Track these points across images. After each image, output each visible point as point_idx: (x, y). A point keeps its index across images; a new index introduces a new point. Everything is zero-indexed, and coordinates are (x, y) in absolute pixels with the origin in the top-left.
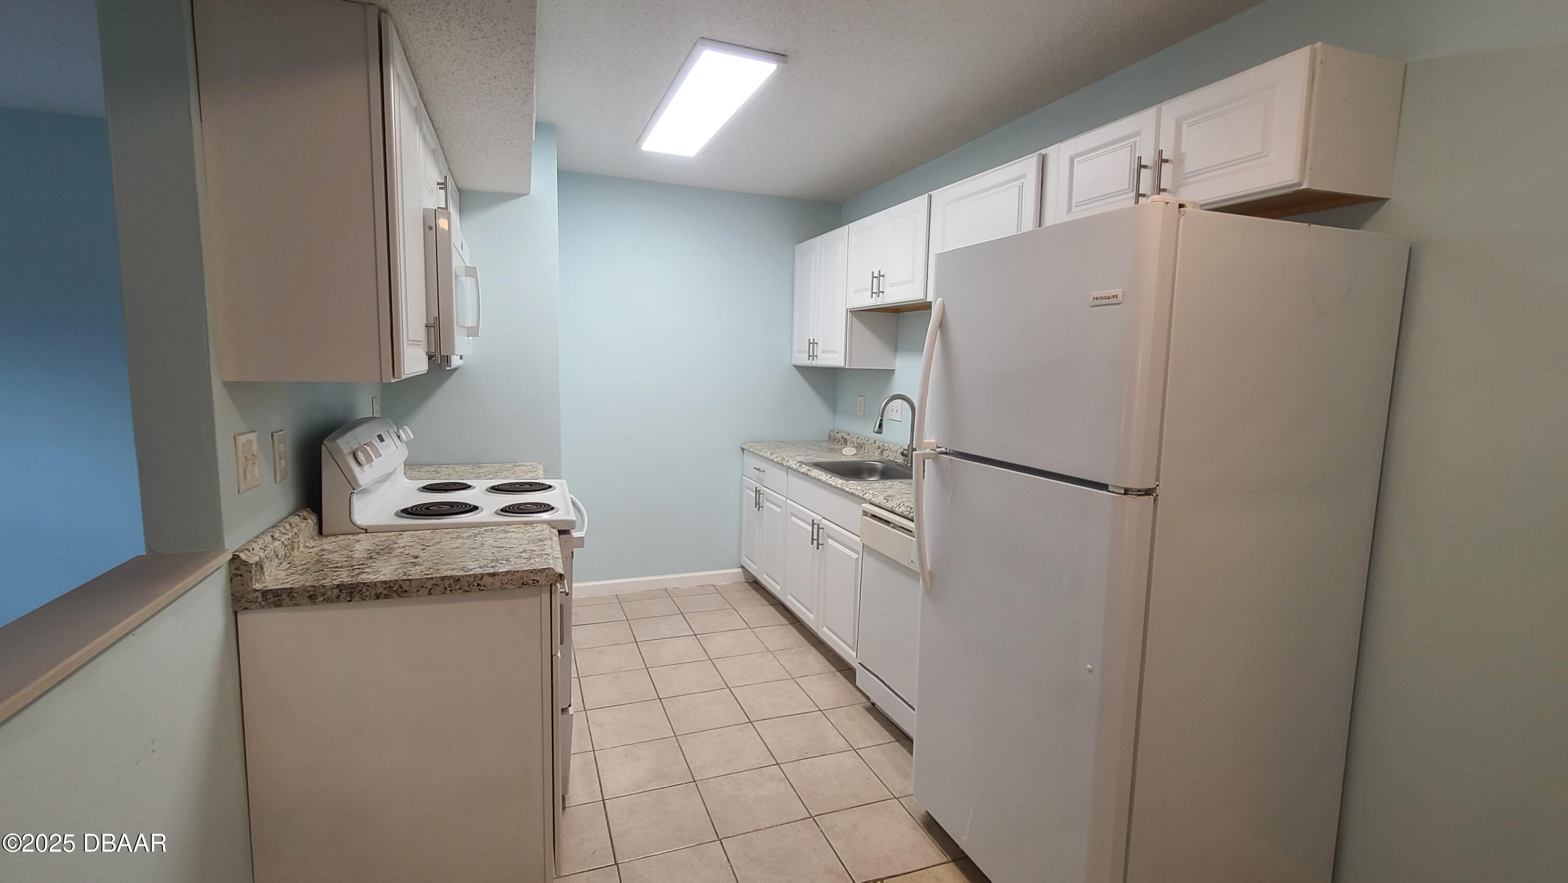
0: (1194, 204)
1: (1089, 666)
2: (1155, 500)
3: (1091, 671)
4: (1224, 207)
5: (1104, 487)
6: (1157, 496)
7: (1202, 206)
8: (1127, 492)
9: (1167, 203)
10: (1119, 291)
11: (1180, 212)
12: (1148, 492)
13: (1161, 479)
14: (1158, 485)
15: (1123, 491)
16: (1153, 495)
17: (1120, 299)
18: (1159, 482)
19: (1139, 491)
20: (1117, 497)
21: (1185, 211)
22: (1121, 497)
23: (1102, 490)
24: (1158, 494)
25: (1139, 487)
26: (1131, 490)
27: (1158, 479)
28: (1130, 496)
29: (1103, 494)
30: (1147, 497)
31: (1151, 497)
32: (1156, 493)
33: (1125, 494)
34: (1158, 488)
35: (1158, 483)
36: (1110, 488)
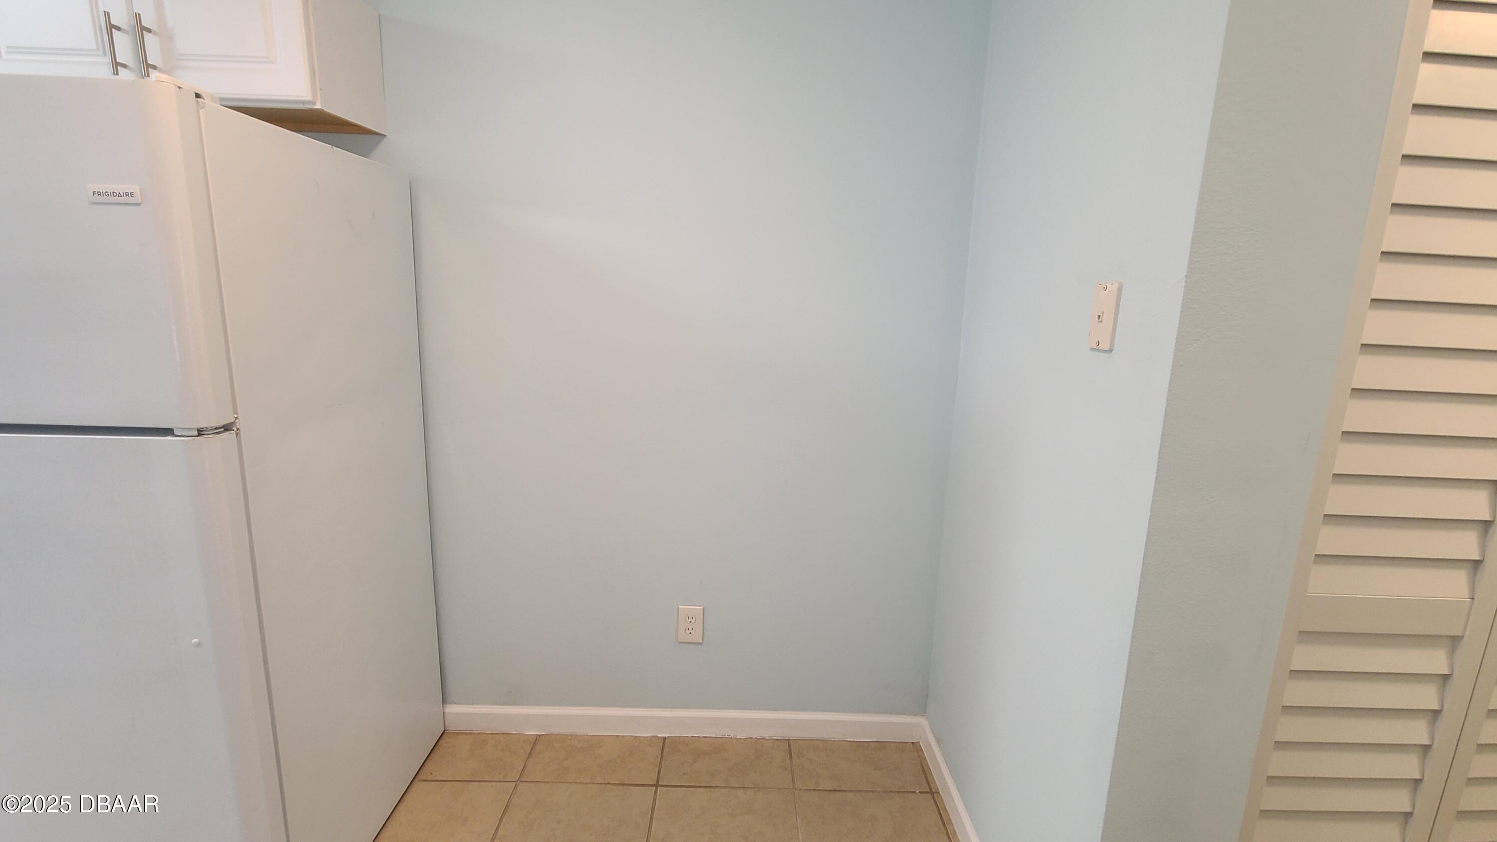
0: (213, 98)
1: (195, 640)
2: (237, 434)
3: (198, 645)
4: (247, 108)
5: (168, 432)
6: (237, 429)
7: (221, 99)
8: (200, 432)
9: (180, 88)
10: (135, 189)
11: (197, 102)
12: (227, 428)
13: (239, 410)
14: (236, 418)
15: (196, 433)
16: (233, 430)
17: (138, 199)
18: (236, 413)
19: (216, 428)
20: (189, 441)
21: (204, 103)
22: (194, 439)
23: (165, 436)
24: (238, 427)
25: (215, 425)
26: (207, 429)
27: (235, 412)
28: (206, 436)
29: (168, 440)
30: (227, 433)
31: (232, 432)
32: (236, 426)
33: (199, 435)
34: (237, 420)
35: (236, 416)
36: (176, 432)
